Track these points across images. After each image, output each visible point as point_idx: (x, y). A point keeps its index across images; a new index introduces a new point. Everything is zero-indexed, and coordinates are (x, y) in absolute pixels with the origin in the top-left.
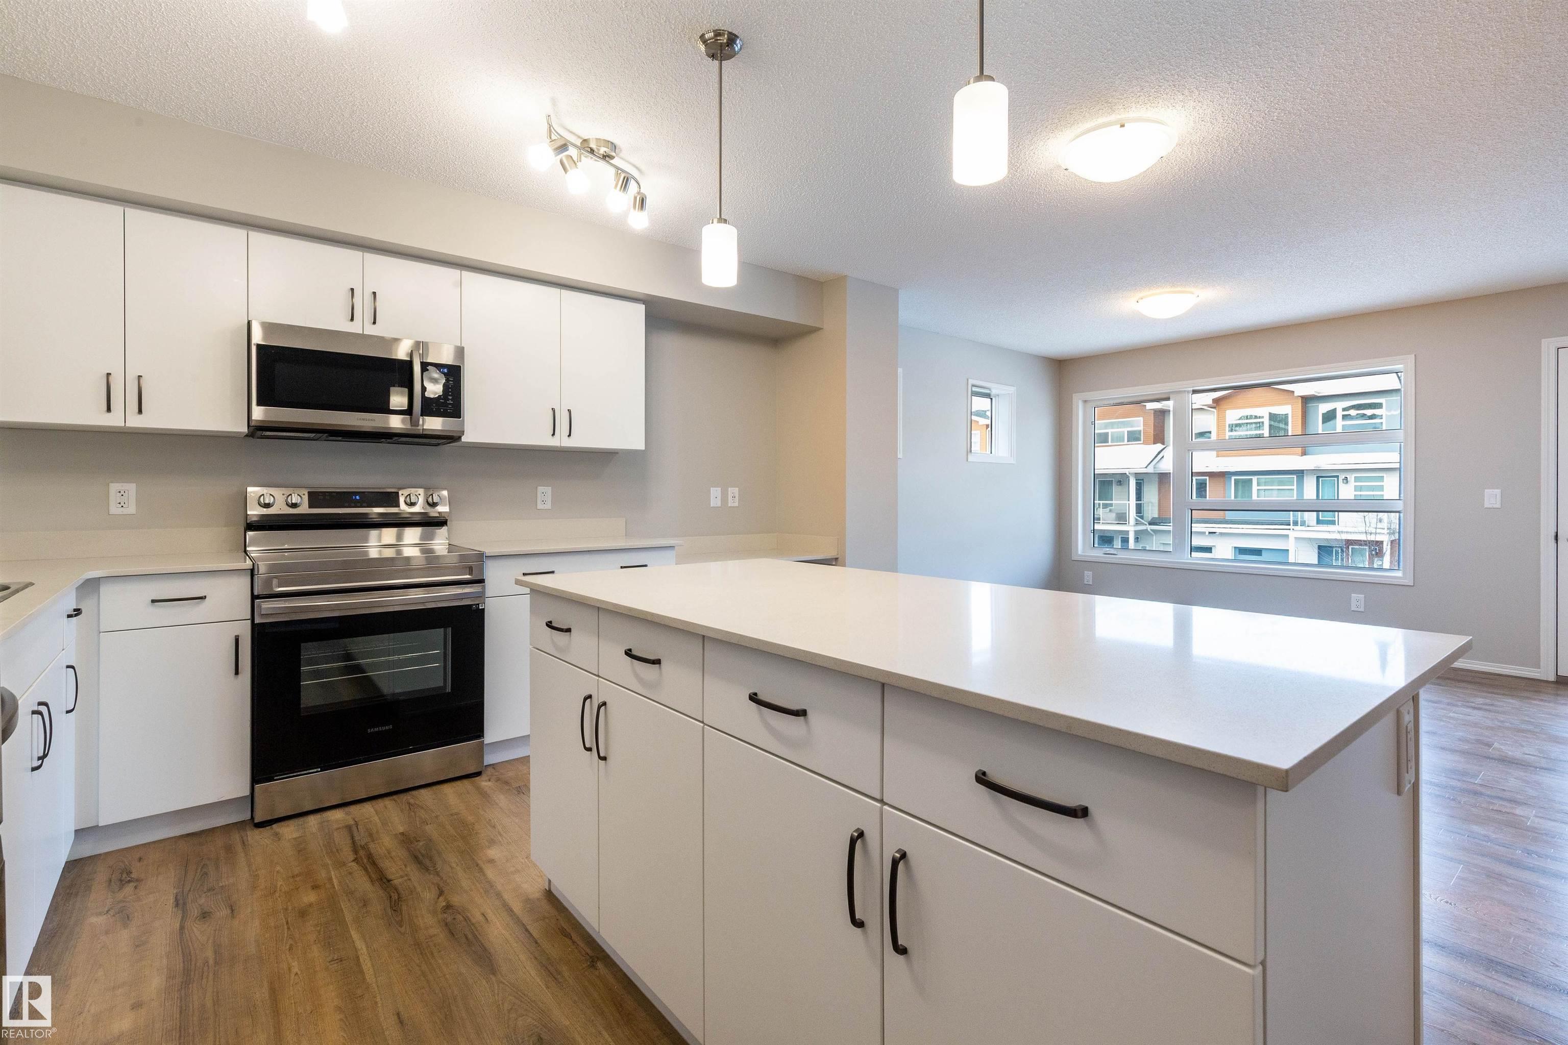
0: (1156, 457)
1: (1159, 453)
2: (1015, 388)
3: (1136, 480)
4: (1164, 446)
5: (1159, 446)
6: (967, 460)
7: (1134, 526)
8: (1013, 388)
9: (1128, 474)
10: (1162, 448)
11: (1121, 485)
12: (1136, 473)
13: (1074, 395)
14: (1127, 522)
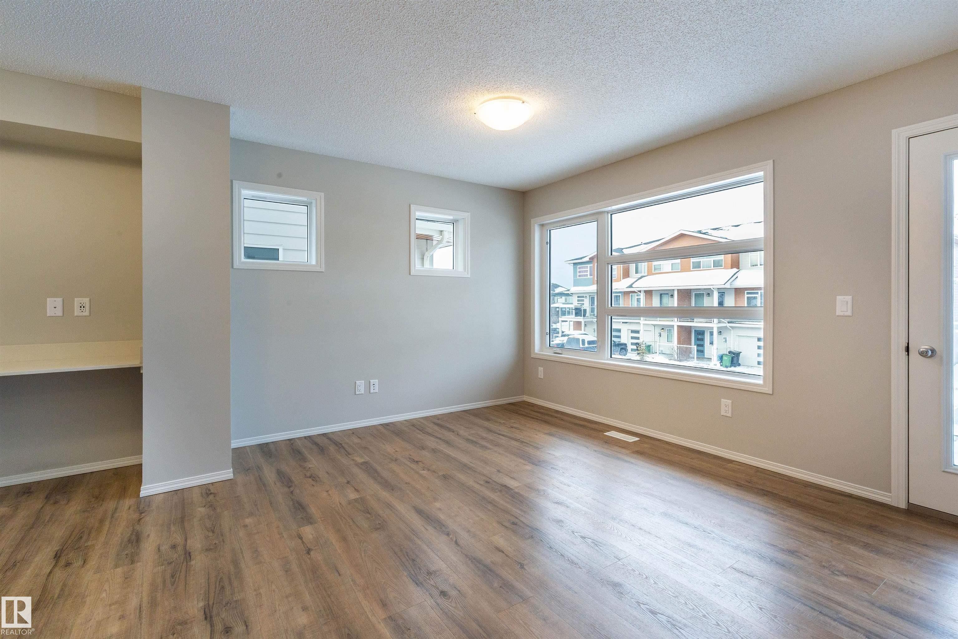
0: (732, 277)
1: (735, 274)
2: (470, 213)
3: (719, 293)
4: (739, 270)
5: (735, 270)
6: (410, 274)
7: (717, 324)
8: (468, 213)
9: (712, 289)
10: (737, 271)
11: (709, 296)
12: (718, 289)
13: (532, 220)
14: (712, 321)
